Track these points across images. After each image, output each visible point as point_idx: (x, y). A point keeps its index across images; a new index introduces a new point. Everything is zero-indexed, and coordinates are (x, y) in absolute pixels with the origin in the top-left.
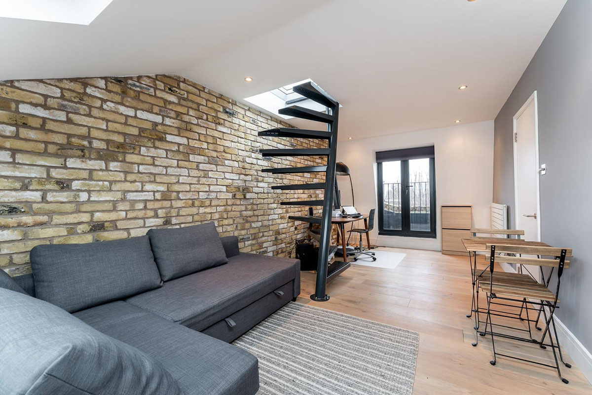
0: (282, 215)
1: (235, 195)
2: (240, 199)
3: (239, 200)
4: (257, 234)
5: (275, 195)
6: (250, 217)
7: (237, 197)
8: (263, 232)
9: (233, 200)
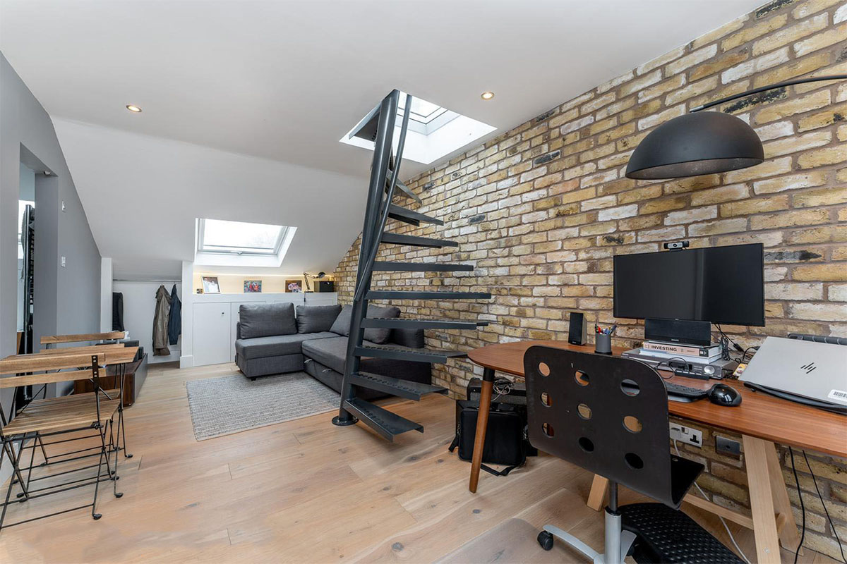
0: (507, 318)
1: (431, 282)
2: (438, 286)
3: (436, 287)
4: (457, 337)
5: (490, 279)
6: (450, 310)
7: (434, 283)
8: (467, 338)
9: (430, 288)
